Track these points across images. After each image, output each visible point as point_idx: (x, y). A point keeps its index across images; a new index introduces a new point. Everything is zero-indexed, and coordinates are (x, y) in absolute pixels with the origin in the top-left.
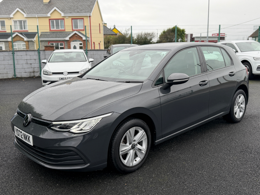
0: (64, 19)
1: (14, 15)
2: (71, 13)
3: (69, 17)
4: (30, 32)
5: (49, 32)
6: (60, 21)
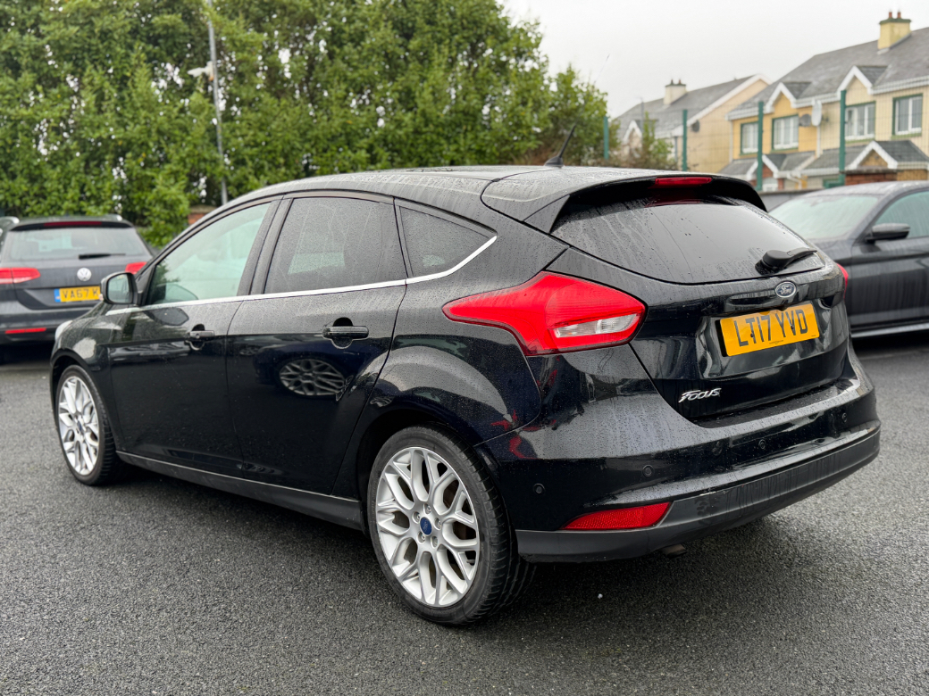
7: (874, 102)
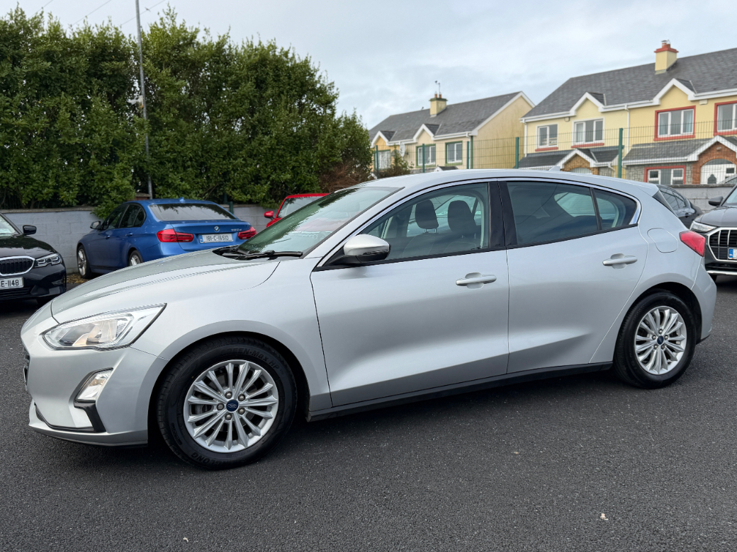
0: (693, 107)
1: (577, 110)
2: (715, 89)
3: (708, 99)
4: (609, 145)
5: (653, 144)
6: (682, 112)
7: (435, 145)
